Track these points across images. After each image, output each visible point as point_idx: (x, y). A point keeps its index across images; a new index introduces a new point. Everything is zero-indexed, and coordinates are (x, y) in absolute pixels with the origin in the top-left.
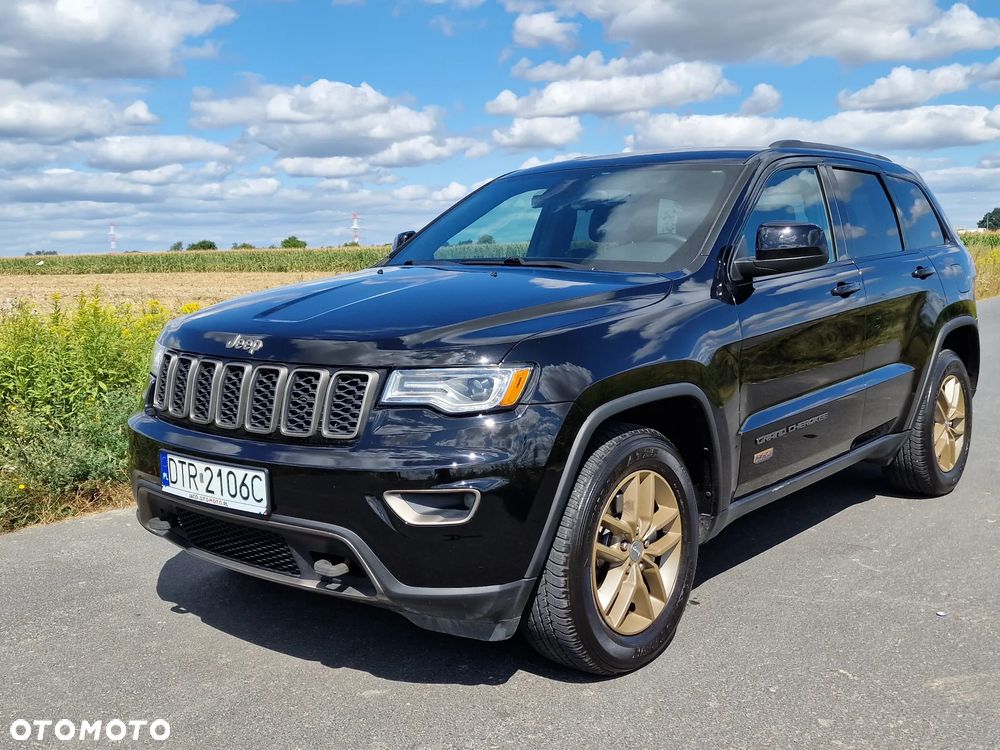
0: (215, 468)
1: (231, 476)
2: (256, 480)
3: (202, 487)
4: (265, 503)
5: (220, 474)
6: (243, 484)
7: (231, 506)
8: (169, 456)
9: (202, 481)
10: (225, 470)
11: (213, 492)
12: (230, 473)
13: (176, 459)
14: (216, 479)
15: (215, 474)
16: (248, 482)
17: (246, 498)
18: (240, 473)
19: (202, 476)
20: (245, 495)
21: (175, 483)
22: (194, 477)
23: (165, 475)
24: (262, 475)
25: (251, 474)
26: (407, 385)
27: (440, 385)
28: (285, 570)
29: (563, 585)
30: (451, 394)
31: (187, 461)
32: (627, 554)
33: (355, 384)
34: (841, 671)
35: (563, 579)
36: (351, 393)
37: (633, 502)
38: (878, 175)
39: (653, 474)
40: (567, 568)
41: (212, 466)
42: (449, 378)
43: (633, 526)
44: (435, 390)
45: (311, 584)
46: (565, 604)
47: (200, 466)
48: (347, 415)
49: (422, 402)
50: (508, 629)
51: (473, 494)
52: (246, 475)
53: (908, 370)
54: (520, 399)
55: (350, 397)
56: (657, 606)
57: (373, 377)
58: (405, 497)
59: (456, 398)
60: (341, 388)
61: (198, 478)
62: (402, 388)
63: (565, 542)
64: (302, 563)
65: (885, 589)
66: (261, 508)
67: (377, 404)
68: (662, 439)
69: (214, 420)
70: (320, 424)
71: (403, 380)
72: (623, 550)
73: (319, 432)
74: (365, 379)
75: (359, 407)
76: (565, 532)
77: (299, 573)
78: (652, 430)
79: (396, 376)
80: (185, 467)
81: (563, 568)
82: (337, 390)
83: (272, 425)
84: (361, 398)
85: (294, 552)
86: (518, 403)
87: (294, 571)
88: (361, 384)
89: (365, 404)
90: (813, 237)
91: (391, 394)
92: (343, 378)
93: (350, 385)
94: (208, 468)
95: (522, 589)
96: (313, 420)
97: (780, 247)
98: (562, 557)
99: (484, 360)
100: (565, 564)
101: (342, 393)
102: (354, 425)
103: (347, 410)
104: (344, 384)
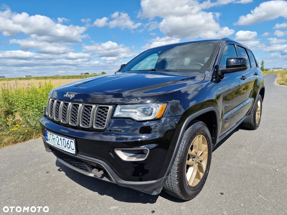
0: (59, 137)
1: (64, 140)
2: (71, 142)
3: (56, 143)
4: (74, 150)
5: (61, 139)
6: (68, 143)
7: (65, 150)
8: (47, 132)
9: (56, 141)
10: (62, 138)
11: (59, 145)
12: (64, 139)
13: (49, 133)
14: (60, 141)
15: (60, 139)
16: (69, 143)
17: (69, 148)
18: (67, 140)
20: (69, 147)
21: (49, 140)
22: (54, 139)
23: (47, 137)
24: (73, 141)
25: (70, 140)
26: (122, 110)
27: (134, 110)
28: (84, 170)
29: (177, 177)
30: (138, 113)
31: (52, 134)
32: (194, 161)
33: (104, 110)
34: (260, 196)
35: (177, 175)
36: (103, 113)
37: (196, 146)
38: (245, 49)
39: (202, 136)
40: (178, 171)
41: (58, 136)
42: (137, 108)
43: (196, 153)
44: (132, 112)
45: (92, 175)
46: (177, 183)
47: (55, 136)
48: (102, 121)
49: (128, 116)
50: (158, 192)
51: (147, 150)
52: (68, 140)
53: (253, 99)
54: (163, 115)
55: (103, 114)
56: (202, 175)
57: (111, 107)
58: (122, 151)
59: (140, 115)
60: (100, 111)
61: (55, 140)
62: (121, 111)
63: (177, 163)
64: (89, 168)
65: (257, 161)
66: (73, 152)
67: (112, 117)
68: (204, 124)
69: (60, 121)
70: (93, 123)
71: (121, 109)
72: (193, 161)
73: (92, 127)
74: (108, 108)
75: (106, 118)
76: (177, 159)
77: (88, 171)
78: (201, 122)
79: (119, 107)
80: (51, 135)
81: (176, 171)
82: (98, 112)
83: (77, 123)
84: (106, 115)
85: (86, 165)
86: (162, 117)
87: (87, 170)
88: (106, 110)
89: (108, 117)
90: (243, 62)
91: (117, 113)
92: (101, 108)
93: (103, 110)
94: (57, 137)
95: (163, 180)
96: (90, 122)
97: (231, 65)
98: (176, 168)
99: (149, 101)
100: (177, 170)
101: (100, 113)
102: (104, 124)
103: (102, 119)
104: (101, 110)
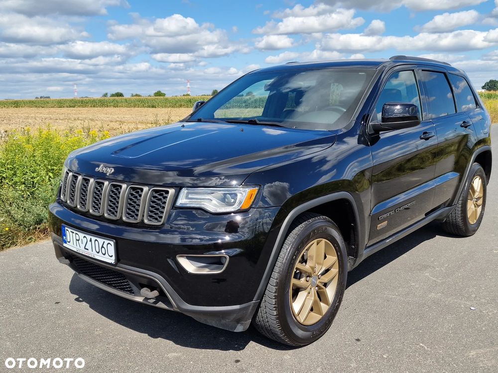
0: (89, 237)
1: (96, 242)
2: (109, 245)
3: (83, 246)
4: (114, 258)
5: (91, 241)
6: (102, 247)
7: (97, 257)
8: (66, 228)
9: (82, 243)
10: (94, 238)
11: (88, 249)
12: (96, 240)
13: (70, 230)
14: (89, 243)
16: (105, 246)
18: (101, 241)
19: (82, 240)
20: (104, 253)
21: (69, 242)
22: (78, 240)
23: (64, 237)
24: (112, 243)
25: (107, 242)
26: (190, 196)
27: (208, 197)
28: (127, 291)
30: (214, 201)
31: (75, 232)
33: (162, 195)
42: (213, 193)
44: (205, 199)
45: (139, 299)
47: (81, 235)
48: (158, 212)
49: (197, 206)
50: (244, 326)
51: (225, 258)
52: (104, 242)
54: (252, 205)
55: (159, 202)
57: (172, 191)
58: (188, 258)
59: (218, 204)
61: (80, 241)
62: (187, 198)
64: (135, 288)
66: (112, 260)
67: (174, 206)
69: (89, 211)
70: (143, 216)
71: (188, 193)
73: (142, 221)
74: (167, 192)
75: (164, 208)
77: (133, 293)
79: (184, 191)
80: (74, 235)
82: (152, 198)
83: (118, 215)
84: (165, 203)
85: (131, 283)
86: (250, 207)
88: (165, 195)
89: (167, 206)
91: (182, 201)
92: (156, 191)
93: (159, 195)
94: (85, 237)
95: (252, 306)
96: (140, 213)
99: (234, 183)
101: (155, 200)
102: (161, 217)
103: (157, 209)
104: (156, 195)
